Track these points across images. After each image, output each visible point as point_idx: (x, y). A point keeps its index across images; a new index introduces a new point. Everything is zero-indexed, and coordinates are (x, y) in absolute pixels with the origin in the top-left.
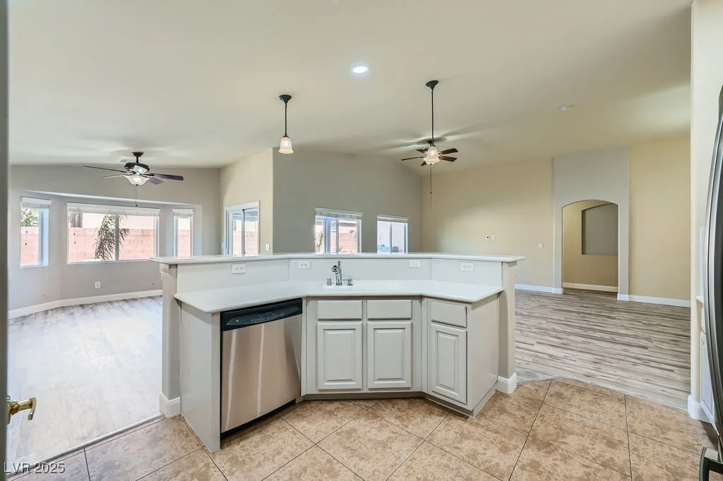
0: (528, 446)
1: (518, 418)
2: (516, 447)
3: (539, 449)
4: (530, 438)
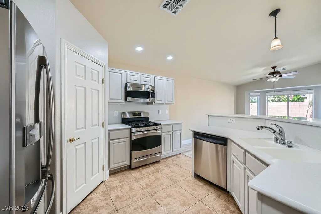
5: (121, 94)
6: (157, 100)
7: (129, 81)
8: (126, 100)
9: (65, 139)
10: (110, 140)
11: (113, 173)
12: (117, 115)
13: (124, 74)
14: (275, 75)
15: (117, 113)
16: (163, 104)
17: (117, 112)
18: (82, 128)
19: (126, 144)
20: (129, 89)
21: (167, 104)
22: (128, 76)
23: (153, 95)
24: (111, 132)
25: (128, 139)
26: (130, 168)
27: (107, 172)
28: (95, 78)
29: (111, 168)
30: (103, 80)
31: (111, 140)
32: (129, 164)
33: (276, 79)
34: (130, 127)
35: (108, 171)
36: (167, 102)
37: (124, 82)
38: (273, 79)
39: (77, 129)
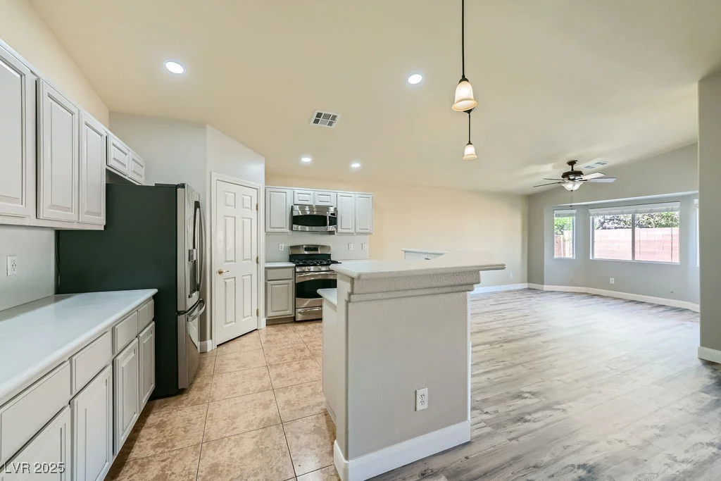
0: (276, 415)
1: (301, 433)
2: (283, 409)
3: (269, 418)
4: (279, 422)
5: (284, 221)
6: (342, 229)
7: (297, 202)
8: (291, 229)
9: (215, 270)
10: (267, 280)
11: (271, 322)
12: (283, 249)
13: (289, 192)
14: (572, 177)
15: (283, 247)
16: (352, 234)
17: (283, 245)
18: (232, 261)
19: (288, 287)
20: (295, 214)
21: (358, 234)
22: (296, 195)
23: (334, 221)
24: (269, 271)
25: (291, 281)
26: (294, 320)
27: (263, 321)
28: (247, 204)
29: (268, 316)
30: (257, 206)
31: (269, 280)
32: (293, 316)
33: (574, 185)
34: (294, 265)
35: (265, 320)
36: (358, 231)
37: (290, 204)
38: (569, 186)
39: (226, 261)
